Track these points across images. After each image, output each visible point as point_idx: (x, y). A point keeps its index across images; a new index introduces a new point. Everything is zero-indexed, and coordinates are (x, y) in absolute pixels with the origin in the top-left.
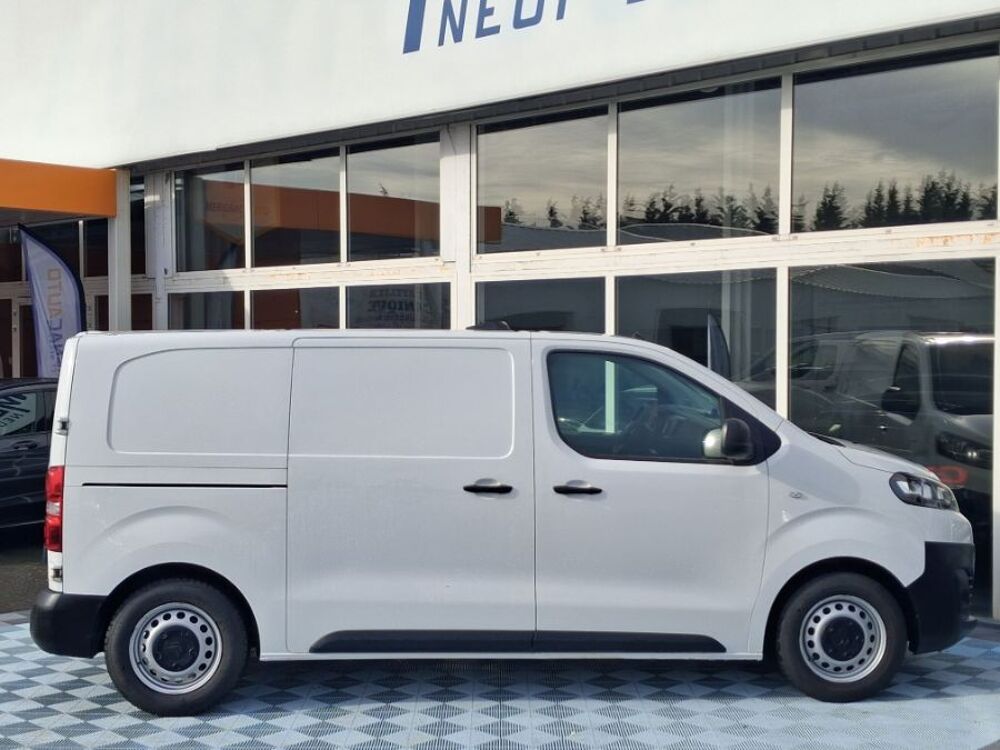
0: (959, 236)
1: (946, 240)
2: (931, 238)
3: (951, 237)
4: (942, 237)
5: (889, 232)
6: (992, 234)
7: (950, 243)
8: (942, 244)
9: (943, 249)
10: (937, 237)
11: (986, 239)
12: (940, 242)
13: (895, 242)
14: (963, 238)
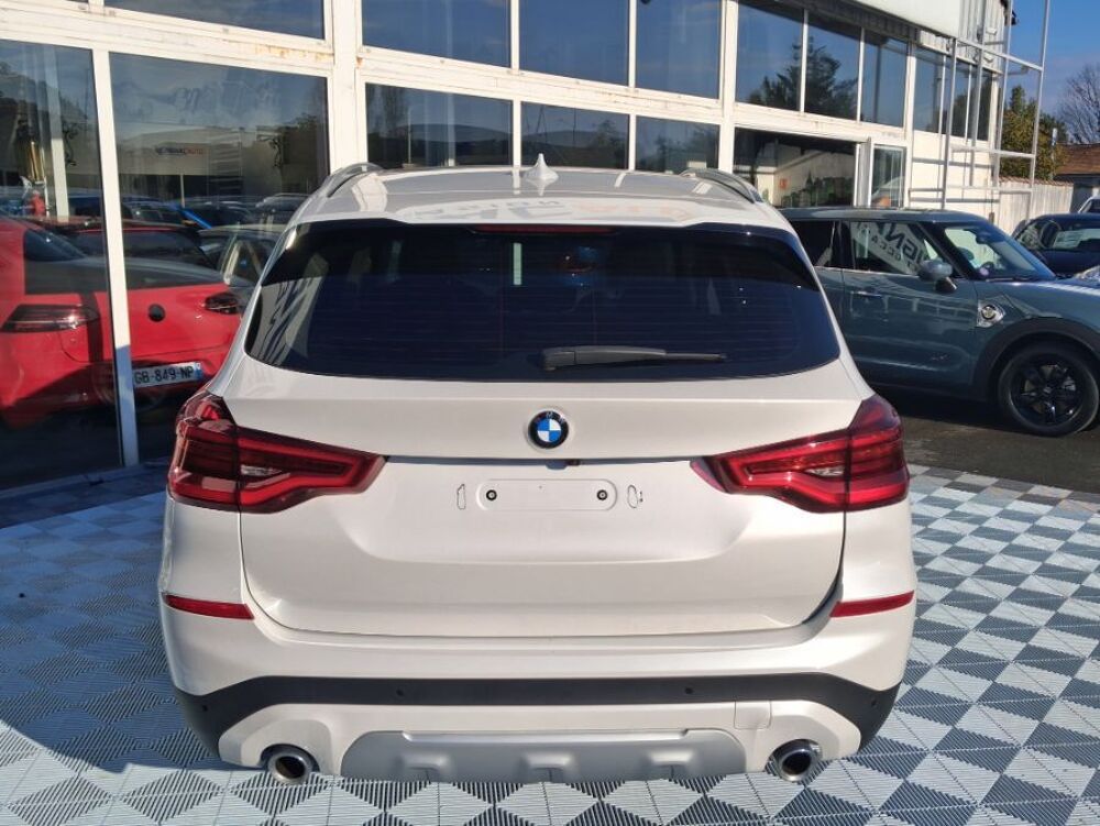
0: (294, 50)
1: (283, 51)
2: (270, 47)
3: (287, 49)
4: (279, 48)
5: (226, 31)
6: (322, 54)
7: (286, 55)
8: (278, 55)
9: (280, 61)
10: (274, 47)
11: (317, 57)
12: (277, 52)
13: (234, 44)
14: (297, 53)
